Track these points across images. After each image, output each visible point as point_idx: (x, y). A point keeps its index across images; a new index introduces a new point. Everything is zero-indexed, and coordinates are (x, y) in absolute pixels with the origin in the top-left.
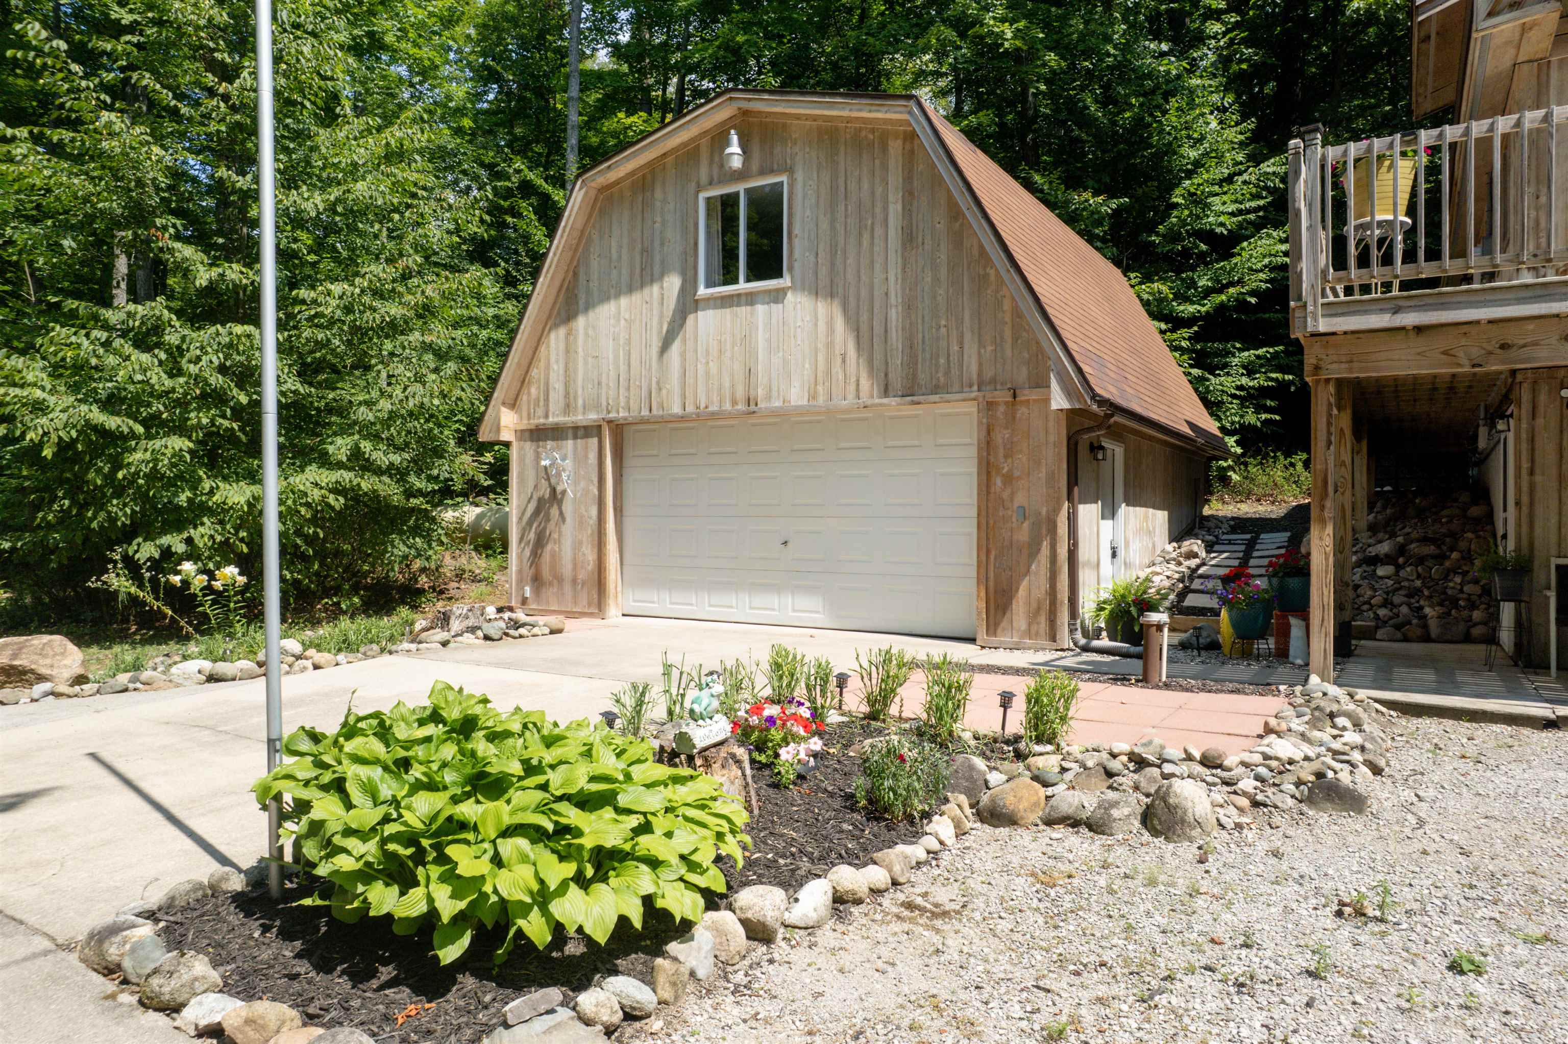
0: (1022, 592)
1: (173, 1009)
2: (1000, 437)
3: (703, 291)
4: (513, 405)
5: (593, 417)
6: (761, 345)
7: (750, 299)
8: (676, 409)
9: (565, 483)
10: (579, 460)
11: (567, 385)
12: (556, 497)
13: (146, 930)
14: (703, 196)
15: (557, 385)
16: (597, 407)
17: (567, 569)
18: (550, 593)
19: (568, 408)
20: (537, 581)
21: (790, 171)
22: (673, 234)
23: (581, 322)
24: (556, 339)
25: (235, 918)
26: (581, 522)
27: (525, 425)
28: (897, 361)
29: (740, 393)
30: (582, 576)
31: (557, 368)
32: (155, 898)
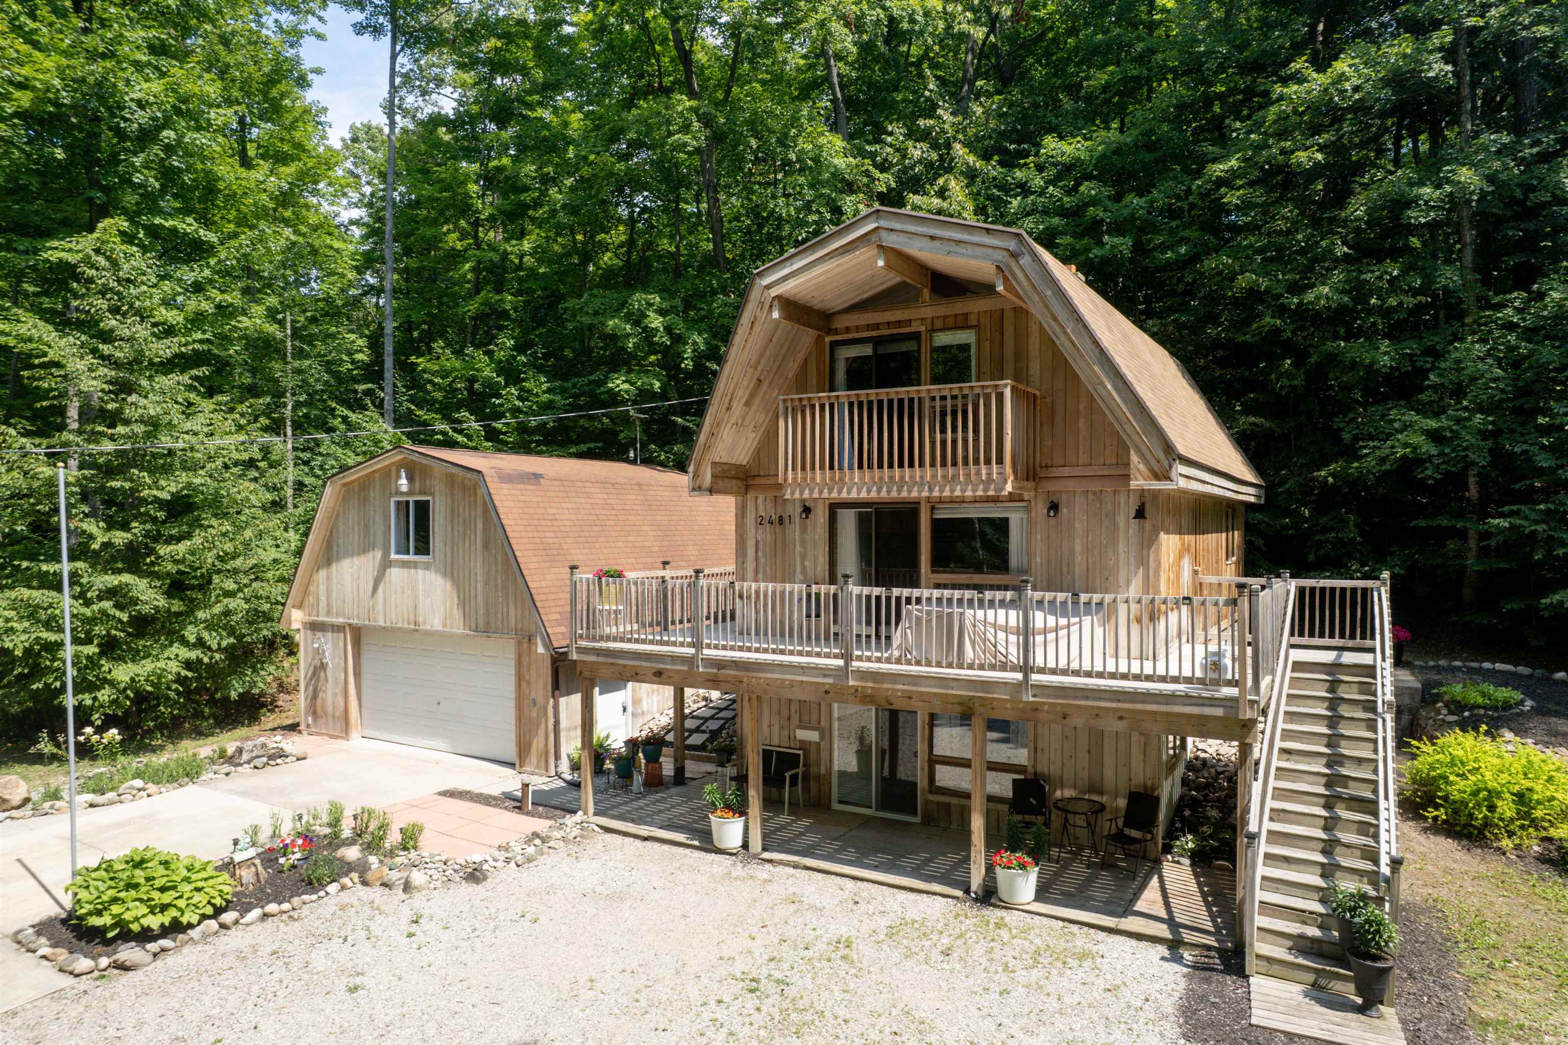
0: (534, 745)
1: (34, 951)
2: (525, 660)
3: (394, 556)
4: (300, 607)
5: (341, 620)
6: (421, 593)
7: (414, 565)
8: (382, 623)
9: (328, 659)
10: (335, 644)
11: (328, 599)
12: (323, 667)
13: (31, 931)
14: (393, 500)
15: (323, 599)
16: (344, 616)
17: (330, 710)
18: (321, 721)
19: (328, 613)
20: (315, 714)
21: (433, 495)
22: (379, 519)
23: (334, 567)
24: (323, 573)
25: (59, 926)
26: (336, 682)
27: (307, 619)
28: (481, 611)
29: (412, 619)
30: (337, 714)
31: (322, 588)
32: (36, 921)
